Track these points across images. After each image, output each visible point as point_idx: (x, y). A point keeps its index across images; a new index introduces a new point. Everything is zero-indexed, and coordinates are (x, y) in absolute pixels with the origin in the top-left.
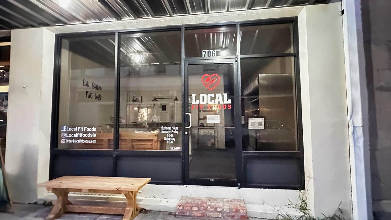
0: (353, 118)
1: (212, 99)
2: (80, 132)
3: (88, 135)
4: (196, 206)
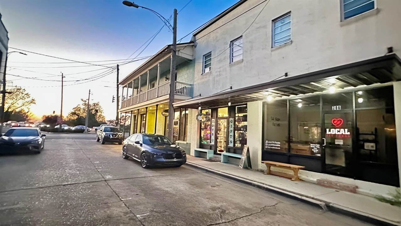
2: (273, 144)
3: (277, 145)
4: (327, 182)
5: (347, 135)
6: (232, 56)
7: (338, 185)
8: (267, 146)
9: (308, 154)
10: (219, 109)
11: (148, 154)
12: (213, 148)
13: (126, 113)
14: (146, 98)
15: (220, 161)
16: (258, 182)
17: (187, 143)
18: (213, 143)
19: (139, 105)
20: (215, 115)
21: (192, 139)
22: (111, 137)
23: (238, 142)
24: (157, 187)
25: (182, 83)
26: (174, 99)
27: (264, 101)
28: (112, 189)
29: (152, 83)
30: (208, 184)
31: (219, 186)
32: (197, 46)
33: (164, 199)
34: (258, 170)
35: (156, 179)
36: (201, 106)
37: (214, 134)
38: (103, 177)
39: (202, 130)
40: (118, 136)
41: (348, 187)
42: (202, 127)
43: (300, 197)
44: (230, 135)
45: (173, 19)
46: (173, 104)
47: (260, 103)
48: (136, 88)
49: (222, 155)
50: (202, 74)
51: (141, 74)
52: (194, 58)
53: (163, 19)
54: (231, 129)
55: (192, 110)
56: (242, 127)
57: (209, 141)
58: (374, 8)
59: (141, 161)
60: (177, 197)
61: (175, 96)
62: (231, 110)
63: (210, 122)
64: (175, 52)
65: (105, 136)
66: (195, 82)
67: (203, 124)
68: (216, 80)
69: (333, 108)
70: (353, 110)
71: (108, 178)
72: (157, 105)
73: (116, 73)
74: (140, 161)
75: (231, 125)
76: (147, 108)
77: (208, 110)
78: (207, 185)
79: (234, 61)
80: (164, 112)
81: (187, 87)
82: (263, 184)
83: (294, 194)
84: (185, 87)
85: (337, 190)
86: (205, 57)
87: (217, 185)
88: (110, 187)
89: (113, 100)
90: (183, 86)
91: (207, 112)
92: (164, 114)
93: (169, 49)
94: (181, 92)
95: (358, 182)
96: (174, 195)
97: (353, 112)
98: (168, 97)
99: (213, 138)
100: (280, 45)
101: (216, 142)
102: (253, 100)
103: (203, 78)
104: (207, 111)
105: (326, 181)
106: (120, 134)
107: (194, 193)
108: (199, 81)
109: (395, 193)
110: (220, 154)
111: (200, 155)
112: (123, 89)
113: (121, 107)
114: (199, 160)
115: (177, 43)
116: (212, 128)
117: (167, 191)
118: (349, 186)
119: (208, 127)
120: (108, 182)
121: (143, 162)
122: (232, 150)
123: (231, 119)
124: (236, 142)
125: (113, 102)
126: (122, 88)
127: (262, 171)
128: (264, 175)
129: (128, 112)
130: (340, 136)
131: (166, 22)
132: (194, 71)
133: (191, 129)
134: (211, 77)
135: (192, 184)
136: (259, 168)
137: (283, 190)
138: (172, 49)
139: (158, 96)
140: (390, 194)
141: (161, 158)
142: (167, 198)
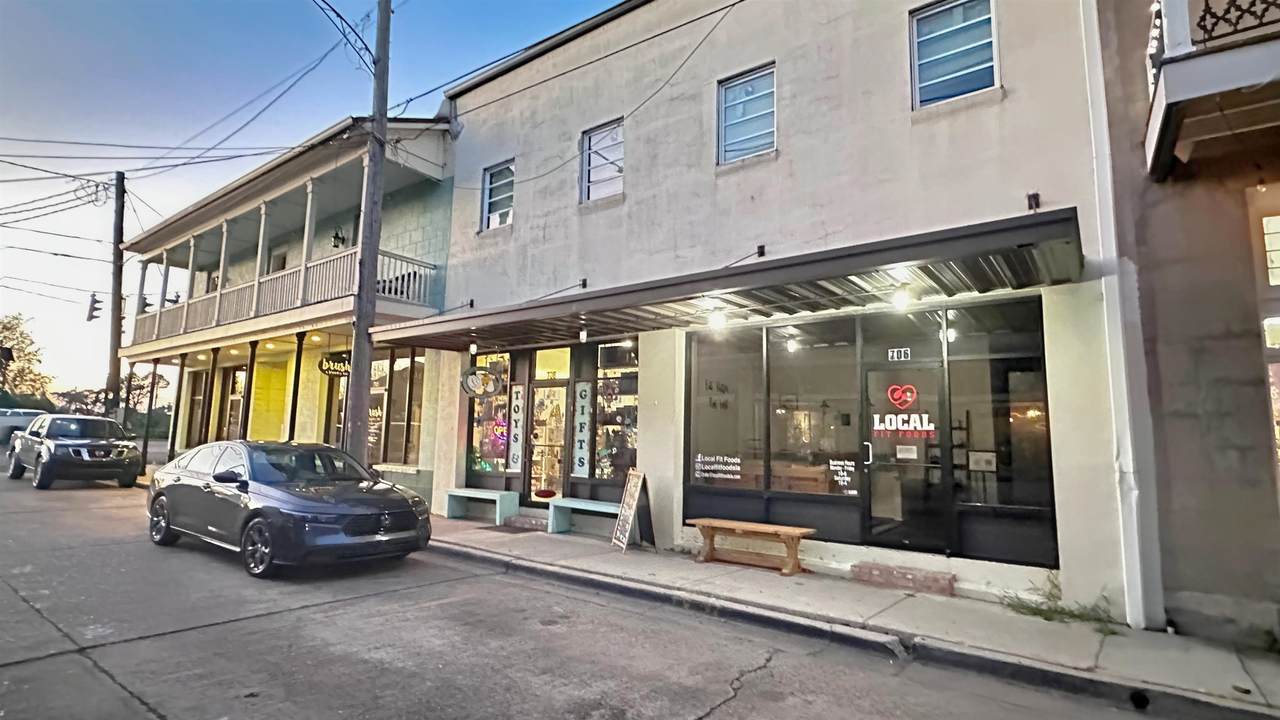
0: (1120, 459)
1: (904, 422)
2: (719, 463)
3: (730, 468)
4: (878, 569)
5: (928, 432)
6: (586, 180)
7: (910, 577)
8: (701, 470)
9: (822, 491)
10: (538, 352)
11: (279, 521)
12: (517, 484)
13: (156, 361)
14: (254, 308)
15: (544, 529)
16: (692, 592)
17: (418, 471)
18: (516, 468)
19: (220, 332)
20: (523, 371)
21: (439, 456)
22: (86, 456)
23: (606, 463)
24: (332, 649)
25: (402, 258)
26: (374, 314)
27: (692, 328)
28: (124, 688)
29: (276, 253)
30: (526, 614)
31: (567, 617)
32: (461, 136)
33: (377, 698)
34: (672, 550)
35: (319, 616)
36: (479, 342)
37: (520, 438)
38: (67, 635)
39: (475, 424)
40: (122, 452)
41: (936, 580)
42: (476, 415)
43: (826, 627)
44: (576, 439)
45: (375, 25)
46: (371, 330)
47: (680, 335)
48: (201, 270)
49: (551, 508)
50: (478, 233)
51: (231, 215)
52: (448, 176)
53: (337, 21)
54: (583, 418)
55: (438, 354)
56: (619, 412)
57: (503, 461)
58: (993, 85)
59: (244, 550)
60: (429, 684)
61: (378, 303)
62: (583, 358)
63: (506, 398)
64: (382, 145)
65: (52, 456)
66: (450, 257)
67: (481, 404)
68: (529, 254)
69: (890, 354)
70: (942, 362)
71: (95, 638)
72: (301, 336)
73: (112, 204)
74: (238, 549)
75: (583, 407)
76: (254, 344)
77: (500, 355)
78: (525, 619)
79: (593, 197)
80: (328, 361)
81: (422, 272)
82: (709, 595)
83: (808, 618)
84: (415, 273)
85: (907, 592)
86: (492, 176)
87: (562, 617)
88: (112, 677)
89: (93, 309)
90: (405, 269)
91: (497, 363)
92: (329, 369)
93: (356, 132)
94: (399, 288)
95: (957, 565)
96: (413, 675)
97: (942, 366)
98: (349, 304)
99: (517, 449)
100: (743, 160)
101: (528, 462)
102: (660, 324)
103: (480, 247)
104: (494, 358)
105: (877, 567)
106: (129, 446)
107: (486, 656)
108: (469, 256)
109: (1048, 587)
110: (546, 506)
111: (467, 510)
112: (144, 269)
113: (132, 339)
114: (468, 528)
115: (390, 115)
116: (514, 416)
117: (381, 662)
118: (939, 576)
119: (500, 415)
120: (95, 654)
121: (255, 552)
122: (585, 490)
123: (583, 387)
124: (599, 461)
125: (91, 317)
126: (140, 265)
127: (686, 553)
128: (697, 565)
129: (167, 361)
130: (909, 436)
131: (349, 32)
132: (450, 220)
133: (436, 420)
134: (512, 244)
135: (470, 619)
136: (675, 543)
137: (772, 609)
138: (368, 134)
139: (304, 299)
140: (1035, 590)
141: (335, 532)
142: (388, 692)
